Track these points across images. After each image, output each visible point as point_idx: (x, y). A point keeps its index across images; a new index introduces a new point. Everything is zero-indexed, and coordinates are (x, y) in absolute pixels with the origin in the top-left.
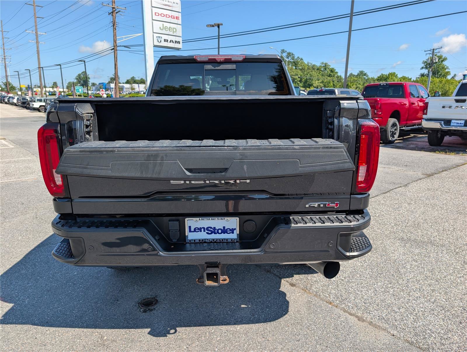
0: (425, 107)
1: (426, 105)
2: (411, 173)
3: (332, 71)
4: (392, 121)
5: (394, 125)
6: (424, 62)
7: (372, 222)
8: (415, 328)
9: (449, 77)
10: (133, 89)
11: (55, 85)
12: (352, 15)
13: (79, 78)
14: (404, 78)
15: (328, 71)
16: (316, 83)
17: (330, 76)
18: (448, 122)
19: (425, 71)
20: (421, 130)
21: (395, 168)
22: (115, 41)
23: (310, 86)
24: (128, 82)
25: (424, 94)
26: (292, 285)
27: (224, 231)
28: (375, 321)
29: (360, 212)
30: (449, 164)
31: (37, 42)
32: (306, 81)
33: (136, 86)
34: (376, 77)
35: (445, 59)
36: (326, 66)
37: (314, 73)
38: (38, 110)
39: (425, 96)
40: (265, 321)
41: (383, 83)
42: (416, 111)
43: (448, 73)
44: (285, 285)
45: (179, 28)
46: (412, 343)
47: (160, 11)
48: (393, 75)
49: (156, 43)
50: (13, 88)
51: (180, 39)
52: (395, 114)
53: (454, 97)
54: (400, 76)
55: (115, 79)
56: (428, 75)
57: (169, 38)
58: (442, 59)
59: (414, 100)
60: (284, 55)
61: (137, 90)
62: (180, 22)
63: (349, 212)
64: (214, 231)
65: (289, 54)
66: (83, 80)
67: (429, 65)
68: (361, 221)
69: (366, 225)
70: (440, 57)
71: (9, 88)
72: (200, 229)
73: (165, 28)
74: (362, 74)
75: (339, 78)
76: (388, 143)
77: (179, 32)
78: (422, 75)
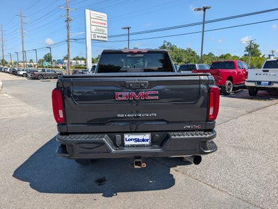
0: (246, 74)
1: (247, 73)
2: (239, 111)
3: (193, 52)
4: (228, 82)
5: (229, 84)
6: (246, 48)
7: (217, 136)
8: (241, 191)
9: (261, 56)
10: (77, 63)
11: (31, 61)
12: (204, 23)
13: (46, 57)
14: (235, 57)
15: (191, 53)
16: (184, 60)
17: (192, 55)
18: (259, 83)
19: (247, 53)
20: (245, 87)
21: (230, 109)
22: (68, 37)
23: (181, 61)
24: (74, 59)
25: (245, 66)
26: (177, 171)
27: (143, 140)
28: (221, 188)
29: (211, 130)
30: (260, 106)
31: (23, 37)
32: (178, 59)
33: (79, 61)
34: (219, 56)
35: (258, 46)
36: (190, 50)
37: (183, 54)
38: (22, 76)
39: (247, 68)
40: (163, 188)
41: (222, 60)
42: (242, 76)
43: (260, 54)
44: (172, 171)
45: (106, 30)
46: (239, 198)
47: (95, 20)
48: (229, 55)
49: (93, 38)
50: (6, 63)
51: (106, 36)
52: (230, 79)
53: (262, 69)
54: (232, 55)
55: (67, 58)
56: (248, 55)
57: (100, 35)
58: (256, 46)
59: (240, 70)
60: (166, 44)
61: (80, 64)
62: (106, 26)
63: (205, 131)
64: (138, 140)
65: (168, 43)
66: (48, 58)
67: (249, 49)
68: (212, 135)
69: (214, 137)
70: (255, 45)
71: (4, 62)
72: (131, 140)
73: (98, 30)
74: (211, 54)
75: (198, 57)
76: (226, 94)
77: (106, 32)
78: (245, 55)
